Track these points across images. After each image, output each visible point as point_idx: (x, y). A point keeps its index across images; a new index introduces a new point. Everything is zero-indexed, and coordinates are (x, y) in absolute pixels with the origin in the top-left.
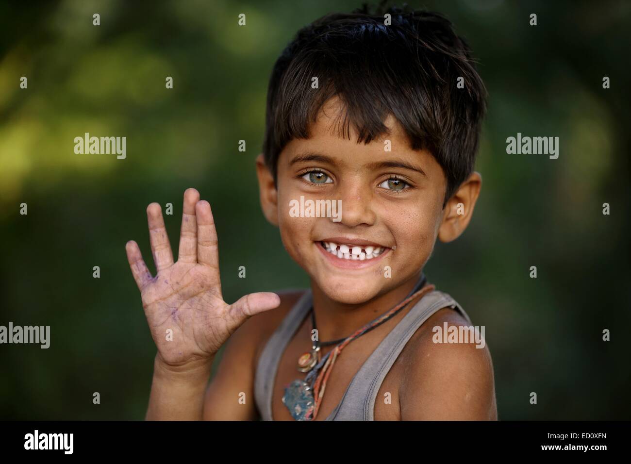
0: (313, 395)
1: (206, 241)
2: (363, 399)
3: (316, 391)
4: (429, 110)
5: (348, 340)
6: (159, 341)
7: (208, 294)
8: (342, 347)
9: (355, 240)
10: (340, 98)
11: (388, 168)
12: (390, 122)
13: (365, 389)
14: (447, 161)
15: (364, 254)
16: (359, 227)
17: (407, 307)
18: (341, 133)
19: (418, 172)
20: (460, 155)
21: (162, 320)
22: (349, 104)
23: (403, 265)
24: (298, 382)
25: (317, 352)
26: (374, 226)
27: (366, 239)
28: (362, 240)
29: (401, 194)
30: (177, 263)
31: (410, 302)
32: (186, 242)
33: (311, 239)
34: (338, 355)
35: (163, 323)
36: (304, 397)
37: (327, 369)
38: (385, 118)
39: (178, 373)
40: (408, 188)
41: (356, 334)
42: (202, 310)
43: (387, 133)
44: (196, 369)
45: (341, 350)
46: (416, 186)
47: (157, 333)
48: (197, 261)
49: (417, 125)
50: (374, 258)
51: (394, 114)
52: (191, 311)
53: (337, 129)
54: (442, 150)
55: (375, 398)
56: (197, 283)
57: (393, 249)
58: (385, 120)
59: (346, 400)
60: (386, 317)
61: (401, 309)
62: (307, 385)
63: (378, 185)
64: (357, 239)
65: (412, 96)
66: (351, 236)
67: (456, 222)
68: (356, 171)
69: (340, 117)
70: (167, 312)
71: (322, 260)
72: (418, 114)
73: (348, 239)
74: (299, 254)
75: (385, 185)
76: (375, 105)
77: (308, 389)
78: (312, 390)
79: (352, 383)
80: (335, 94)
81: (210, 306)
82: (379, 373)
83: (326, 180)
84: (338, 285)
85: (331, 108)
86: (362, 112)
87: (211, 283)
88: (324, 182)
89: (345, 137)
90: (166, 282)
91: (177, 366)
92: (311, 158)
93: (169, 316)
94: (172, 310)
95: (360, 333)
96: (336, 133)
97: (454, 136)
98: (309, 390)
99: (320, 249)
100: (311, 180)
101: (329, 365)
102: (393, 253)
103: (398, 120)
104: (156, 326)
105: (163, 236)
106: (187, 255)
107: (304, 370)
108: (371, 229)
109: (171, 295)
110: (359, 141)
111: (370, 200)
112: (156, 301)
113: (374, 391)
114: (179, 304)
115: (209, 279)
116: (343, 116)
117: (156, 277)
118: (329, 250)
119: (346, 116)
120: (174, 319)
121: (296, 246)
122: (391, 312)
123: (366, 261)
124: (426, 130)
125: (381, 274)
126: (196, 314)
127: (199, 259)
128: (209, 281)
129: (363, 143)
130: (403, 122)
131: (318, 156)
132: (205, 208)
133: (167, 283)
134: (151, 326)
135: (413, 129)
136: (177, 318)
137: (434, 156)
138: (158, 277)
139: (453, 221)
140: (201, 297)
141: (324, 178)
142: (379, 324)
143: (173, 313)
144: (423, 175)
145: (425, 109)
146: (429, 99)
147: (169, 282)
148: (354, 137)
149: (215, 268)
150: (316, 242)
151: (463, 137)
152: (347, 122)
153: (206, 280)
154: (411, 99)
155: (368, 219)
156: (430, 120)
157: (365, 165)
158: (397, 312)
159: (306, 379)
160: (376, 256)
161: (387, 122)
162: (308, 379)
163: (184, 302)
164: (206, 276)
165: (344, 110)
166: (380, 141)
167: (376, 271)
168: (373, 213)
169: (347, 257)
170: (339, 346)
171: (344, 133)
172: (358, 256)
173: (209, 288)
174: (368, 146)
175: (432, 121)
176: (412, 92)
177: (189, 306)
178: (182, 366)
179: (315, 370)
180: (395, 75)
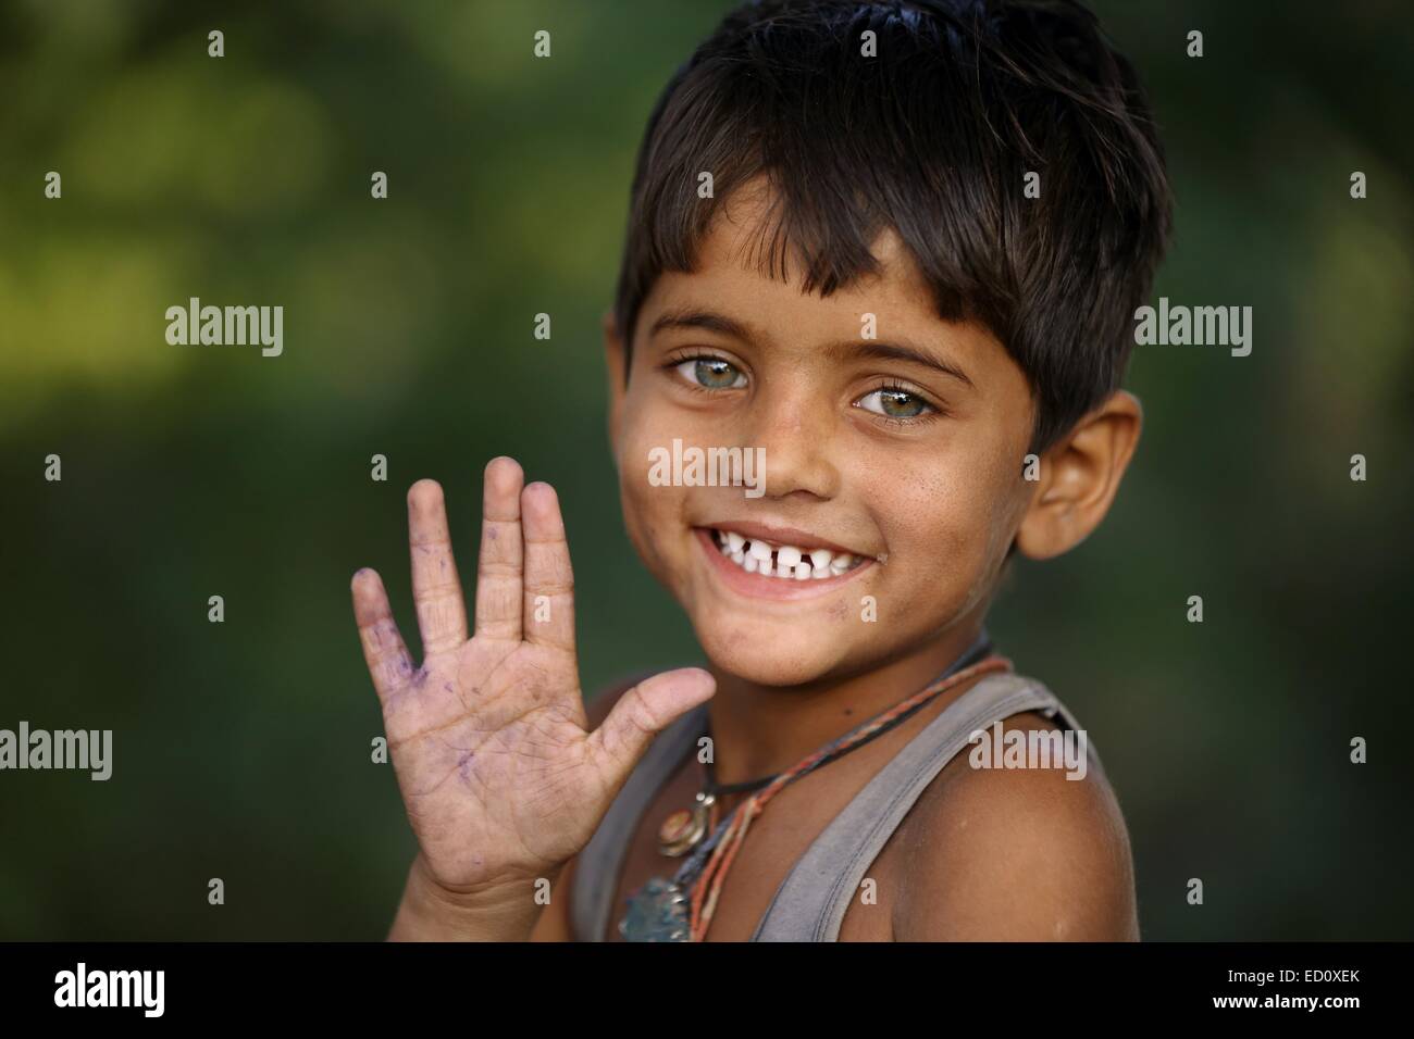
0: (688, 913)
1: (546, 583)
2: (813, 920)
3: (696, 905)
4: (989, 227)
5: (779, 781)
6: (425, 831)
7: (548, 714)
8: (764, 799)
9: (783, 531)
10: (770, 178)
11: (878, 360)
12: (887, 248)
13: (818, 897)
14: (1036, 356)
15: (806, 566)
16: (793, 499)
17: (928, 708)
18: (766, 265)
19: (951, 377)
20: (1075, 346)
21: (435, 779)
22: (789, 195)
23: (902, 602)
24: (657, 884)
25: (708, 809)
26: (831, 502)
27: (811, 532)
28: (802, 534)
29: (909, 427)
30: (473, 639)
31: (935, 695)
32: (497, 586)
33: (683, 520)
34: (755, 819)
35: (437, 787)
36: (667, 919)
37: (726, 851)
38: (875, 235)
39: (468, 910)
40: (929, 417)
41: (799, 767)
42: (533, 756)
43: (875, 273)
44: (512, 903)
45: (764, 805)
46: (947, 410)
47: (421, 810)
48: (524, 634)
49: (953, 260)
50: (832, 578)
51: (896, 228)
52: (507, 758)
53: (755, 254)
54: (1022, 328)
55: (840, 919)
56: (525, 688)
57: (880, 562)
58: (872, 242)
59: (771, 922)
60: (874, 727)
61: (914, 709)
62: (676, 892)
63: (854, 400)
64: (789, 529)
65: (949, 187)
66: (774, 521)
67: (1067, 512)
68: (797, 359)
69: (766, 224)
70: (446, 760)
71: (706, 573)
72: (958, 235)
73: (766, 527)
74: (657, 557)
75: (874, 402)
76: (853, 200)
77: (678, 899)
78: (687, 903)
79: (788, 883)
80: (761, 170)
81: (553, 741)
82: (853, 860)
83: (735, 379)
84: (738, 637)
85: (745, 202)
86: (818, 218)
87: (558, 687)
88: (730, 385)
89: (775, 275)
90: (448, 688)
91: (468, 893)
92: (698, 320)
93: (452, 770)
94: (459, 755)
95: (810, 764)
96: (754, 264)
97: (1061, 295)
98: (680, 902)
99: (705, 546)
100: (699, 377)
101: (731, 843)
102: (880, 572)
103: (906, 245)
104: (420, 793)
105: (443, 564)
106: (497, 620)
107: (673, 852)
108: (824, 508)
109: (459, 718)
110: (808, 287)
111: (828, 438)
112: (422, 732)
113: (839, 902)
114: (478, 742)
115: (552, 679)
116: (773, 222)
117: (422, 671)
118: (726, 551)
119: (781, 224)
120: (463, 776)
121: (649, 536)
122: (888, 717)
123: (810, 582)
124: (975, 275)
125: (843, 618)
126: (519, 764)
127: (529, 627)
128: (553, 684)
129: (816, 293)
130: (917, 249)
131: (712, 317)
132: (543, 498)
133: (451, 691)
134: (405, 793)
135: (941, 266)
136: (471, 775)
137: (1001, 341)
138: (426, 673)
139: (1059, 508)
140: (533, 724)
141: (729, 375)
142: (856, 746)
143: (462, 763)
144: (964, 384)
145: (978, 222)
146: (995, 201)
147: (454, 688)
148: (796, 277)
149: (568, 650)
150: (694, 527)
151: (1087, 301)
152: (780, 240)
153: (545, 679)
154: (944, 195)
155: (815, 481)
156: (987, 252)
157: (819, 348)
158: (902, 718)
159: (677, 877)
160: (836, 572)
161: (879, 248)
162: (683, 877)
163: (490, 736)
164: (545, 670)
165: (777, 210)
166: (858, 291)
167: (832, 611)
168: (830, 468)
169: (766, 569)
170: (759, 797)
171: (773, 266)
172: (793, 569)
173: (553, 700)
174: (828, 302)
175: (994, 253)
176: (949, 176)
177: (502, 748)
178: (478, 895)
179: (700, 855)
180: (912, 133)
